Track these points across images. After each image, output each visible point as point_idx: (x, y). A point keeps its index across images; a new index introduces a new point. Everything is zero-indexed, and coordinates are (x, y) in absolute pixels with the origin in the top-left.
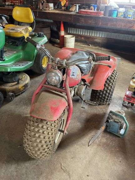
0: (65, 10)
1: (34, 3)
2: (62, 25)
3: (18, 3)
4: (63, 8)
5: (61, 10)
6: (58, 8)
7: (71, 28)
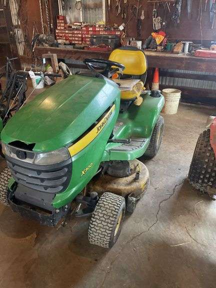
0: (162, 52)
1: (110, 40)
2: (157, 74)
3: (78, 41)
4: (159, 48)
5: (155, 51)
6: (147, 48)
7: (165, 78)
